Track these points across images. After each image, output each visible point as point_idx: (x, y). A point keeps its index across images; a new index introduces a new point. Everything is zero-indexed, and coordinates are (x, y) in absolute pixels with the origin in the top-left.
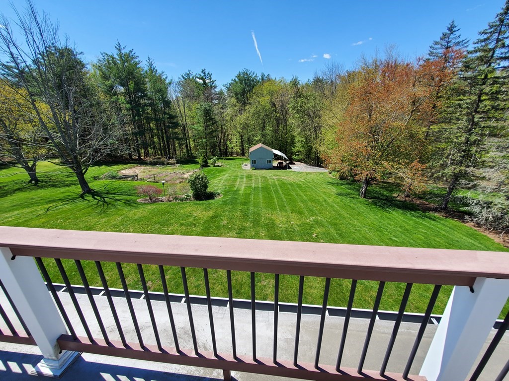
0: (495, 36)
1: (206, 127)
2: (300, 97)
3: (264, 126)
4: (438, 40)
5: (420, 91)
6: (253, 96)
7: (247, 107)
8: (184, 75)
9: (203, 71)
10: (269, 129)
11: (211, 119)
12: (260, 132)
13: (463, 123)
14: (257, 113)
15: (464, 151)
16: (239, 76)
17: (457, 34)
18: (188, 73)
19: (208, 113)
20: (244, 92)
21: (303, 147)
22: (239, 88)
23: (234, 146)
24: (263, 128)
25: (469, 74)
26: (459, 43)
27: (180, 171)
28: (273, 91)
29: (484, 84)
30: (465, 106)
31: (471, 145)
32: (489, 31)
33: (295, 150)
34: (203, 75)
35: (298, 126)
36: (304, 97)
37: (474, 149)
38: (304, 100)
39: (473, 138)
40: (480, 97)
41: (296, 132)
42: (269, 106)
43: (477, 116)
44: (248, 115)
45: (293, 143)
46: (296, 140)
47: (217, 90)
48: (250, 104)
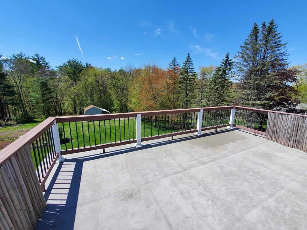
0: (187, 65)
1: (43, 95)
2: (114, 79)
3: (92, 94)
4: (171, 62)
5: (169, 81)
6: (82, 76)
7: (78, 82)
8: (15, 55)
9: (36, 55)
10: (95, 97)
11: (48, 89)
12: (89, 98)
13: (184, 94)
14: (86, 86)
15: (186, 104)
16: (69, 62)
17: (177, 61)
18: (21, 54)
19: (45, 85)
20: (74, 73)
21: (118, 106)
22: (70, 70)
23: (67, 108)
24: (91, 96)
25: (182, 76)
26: (178, 64)
27: (23, 129)
28: (96, 74)
29: (187, 80)
30: (184, 88)
31: (188, 102)
32: (185, 63)
33: (113, 108)
34: (36, 57)
35: (115, 95)
36: (116, 79)
37: (189, 103)
38: (116, 80)
39: (188, 99)
40: (187, 85)
41: (113, 98)
42: (94, 83)
43: (187, 91)
44: (79, 87)
45: (112, 104)
46: (114, 102)
47: (50, 69)
48: (80, 80)
